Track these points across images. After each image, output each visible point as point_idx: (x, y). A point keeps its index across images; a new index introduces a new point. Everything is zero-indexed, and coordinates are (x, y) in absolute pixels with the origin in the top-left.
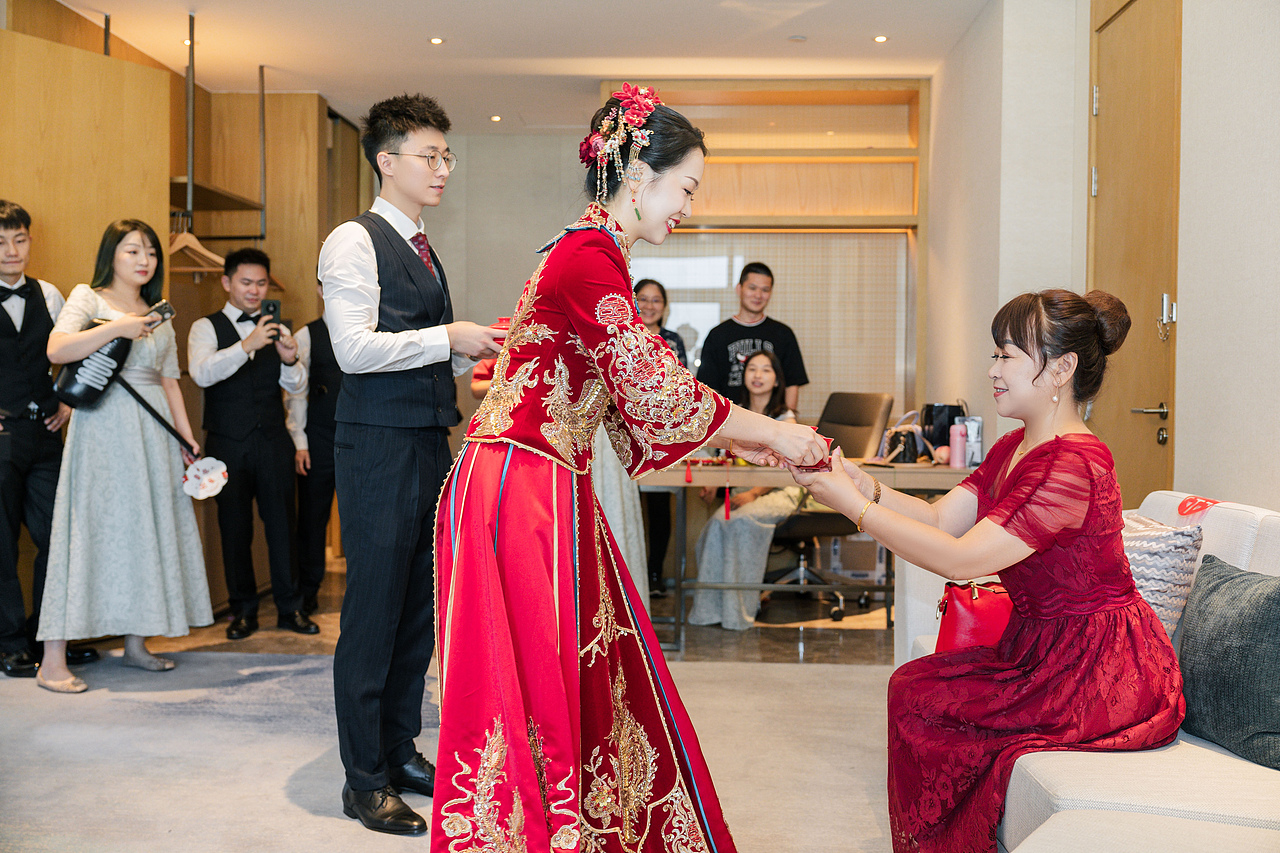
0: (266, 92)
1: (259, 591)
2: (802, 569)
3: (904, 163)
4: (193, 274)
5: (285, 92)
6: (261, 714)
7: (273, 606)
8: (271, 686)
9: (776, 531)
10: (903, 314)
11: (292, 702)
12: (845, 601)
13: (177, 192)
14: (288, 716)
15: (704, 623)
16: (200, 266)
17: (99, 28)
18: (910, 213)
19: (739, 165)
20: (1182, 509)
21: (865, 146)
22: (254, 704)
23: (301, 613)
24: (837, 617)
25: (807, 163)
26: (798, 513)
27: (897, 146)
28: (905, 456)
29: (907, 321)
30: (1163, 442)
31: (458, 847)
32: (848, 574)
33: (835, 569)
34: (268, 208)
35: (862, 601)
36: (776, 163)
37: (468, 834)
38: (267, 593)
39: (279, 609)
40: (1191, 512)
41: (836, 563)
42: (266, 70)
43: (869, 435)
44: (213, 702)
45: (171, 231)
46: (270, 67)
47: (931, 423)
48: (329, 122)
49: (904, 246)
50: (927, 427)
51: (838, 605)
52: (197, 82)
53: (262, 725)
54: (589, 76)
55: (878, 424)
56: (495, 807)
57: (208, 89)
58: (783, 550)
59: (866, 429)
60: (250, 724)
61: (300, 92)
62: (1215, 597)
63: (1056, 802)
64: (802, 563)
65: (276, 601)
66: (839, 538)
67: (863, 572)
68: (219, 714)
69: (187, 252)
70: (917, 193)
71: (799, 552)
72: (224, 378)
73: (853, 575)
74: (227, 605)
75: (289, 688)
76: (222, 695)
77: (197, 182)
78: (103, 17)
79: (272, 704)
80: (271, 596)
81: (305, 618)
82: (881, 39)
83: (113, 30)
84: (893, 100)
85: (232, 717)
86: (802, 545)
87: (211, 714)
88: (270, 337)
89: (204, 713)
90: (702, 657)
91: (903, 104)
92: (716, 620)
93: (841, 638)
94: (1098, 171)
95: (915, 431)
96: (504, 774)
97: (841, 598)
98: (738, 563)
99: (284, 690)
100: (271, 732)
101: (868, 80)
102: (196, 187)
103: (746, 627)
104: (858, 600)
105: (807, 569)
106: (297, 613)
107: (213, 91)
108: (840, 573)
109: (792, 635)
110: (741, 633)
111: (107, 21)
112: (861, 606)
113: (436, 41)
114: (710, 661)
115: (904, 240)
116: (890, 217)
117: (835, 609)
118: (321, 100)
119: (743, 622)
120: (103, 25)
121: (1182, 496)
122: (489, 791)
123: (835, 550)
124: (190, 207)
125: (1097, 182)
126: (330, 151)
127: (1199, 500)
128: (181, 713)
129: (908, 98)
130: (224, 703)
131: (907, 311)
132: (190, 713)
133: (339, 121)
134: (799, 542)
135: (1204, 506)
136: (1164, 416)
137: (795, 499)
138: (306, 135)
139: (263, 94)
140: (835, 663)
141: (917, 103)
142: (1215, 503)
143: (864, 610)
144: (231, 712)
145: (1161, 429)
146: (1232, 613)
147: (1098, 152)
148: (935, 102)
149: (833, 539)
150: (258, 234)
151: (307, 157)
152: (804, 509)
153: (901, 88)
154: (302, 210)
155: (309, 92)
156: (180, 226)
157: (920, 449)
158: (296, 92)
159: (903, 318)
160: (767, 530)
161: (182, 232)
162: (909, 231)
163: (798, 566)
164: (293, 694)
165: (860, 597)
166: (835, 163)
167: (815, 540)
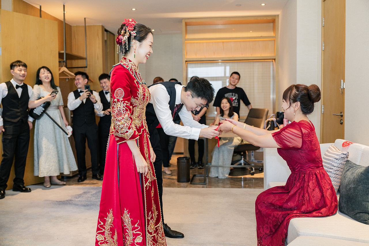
0: (86, 25)
1: (87, 168)
2: (242, 160)
3: (271, 40)
4: (66, 78)
5: (92, 25)
6: (85, 204)
7: (91, 172)
8: (89, 196)
9: (235, 149)
10: (272, 85)
11: (95, 200)
12: (255, 169)
13: (61, 55)
14: (93, 205)
15: (214, 177)
16: (68, 76)
17: (39, 9)
18: (274, 55)
19: (223, 42)
20: (343, 145)
21: (260, 36)
22: (84, 201)
23: (99, 174)
24: (253, 174)
25: (243, 41)
26: (241, 144)
27: (270, 35)
28: (271, 128)
29: (273, 87)
30: (342, 123)
31: (101, 243)
32: (256, 161)
33: (252, 160)
34: (88, 58)
35: (260, 169)
36: (234, 42)
37: (103, 240)
38: (89, 169)
39: (93, 173)
40: (345, 146)
41: (252, 158)
42: (86, 19)
43: (261, 122)
44: (72, 201)
45: (59, 67)
46: (87, 18)
47: (278, 118)
48: (105, 33)
49: (272, 65)
50: (277, 119)
51: (253, 171)
52: (66, 22)
53: (85, 207)
54: (179, 18)
55: (264, 118)
56: (110, 233)
57: (71, 25)
58: (237, 155)
59: (261, 119)
60: (82, 207)
61: (97, 25)
62: (348, 172)
63: (299, 233)
64: (242, 158)
65: (92, 171)
66: (253, 151)
67: (261, 161)
68: (74, 204)
69: (64, 72)
70: (275, 49)
71: (242, 155)
72: (76, 108)
73: (258, 162)
74: (78, 172)
75: (94, 196)
76: (75, 199)
77: (66, 52)
78: (39, 6)
79: (89, 201)
80: (91, 169)
81: (100, 176)
82: (263, 5)
83: (42, 9)
84: (268, 22)
85: (77, 205)
86: (242, 153)
87: (72, 204)
88: (87, 96)
89: (70, 204)
90: (212, 186)
91: (272, 23)
92: (217, 176)
93: (254, 180)
94: (324, 43)
95: (274, 120)
96: (113, 225)
97: (254, 169)
98: (224, 159)
99: (92, 197)
100: (88, 210)
101: (261, 16)
102: (66, 54)
103: (226, 178)
104: (259, 169)
105: (244, 160)
106: (98, 174)
107: (72, 25)
108: (254, 161)
109: (239, 180)
110: (224, 179)
111: (41, 7)
112: (260, 171)
113: (134, 9)
114: (214, 188)
115: (272, 63)
116: (268, 56)
117: (252, 172)
118: (103, 27)
119: (224, 176)
120: (39, 8)
121: (344, 141)
122: (109, 229)
123: (252, 155)
124: (65, 60)
125: (324, 46)
126: (106, 41)
127: (348, 142)
128: (63, 204)
129: (272, 21)
130: (75, 201)
131: (273, 84)
132: (66, 204)
133: (108, 32)
134: (241, 152)
135: (349, 144)
136: (342, 116)
137: (240, 140)
138: (99, 37)
139: (86, 26)
140: (251, 188)
141: (275, 22)
142: (352, 143)
143: (261, 172)
144: (77, 204)
145: (341, 120)
146: (352, 177)
147: (324, 37)
148: (280, 22)
149: (252, 151)
150: (85, 66)
151: (99, 43)
152: (242, 143)
153: (270, 18)
154: (98, 59)
155: (98, 25)
156: (62, 65)
157: (275, 125)
158: (95, 25)
159: (272, 86)
160: (232, 149)
161: (63, 67)
162: (273, 60)
163: (241, 159)
164: (95, 198)
165: (260, 168)
166: (251, 41)
167: (247, 152)
